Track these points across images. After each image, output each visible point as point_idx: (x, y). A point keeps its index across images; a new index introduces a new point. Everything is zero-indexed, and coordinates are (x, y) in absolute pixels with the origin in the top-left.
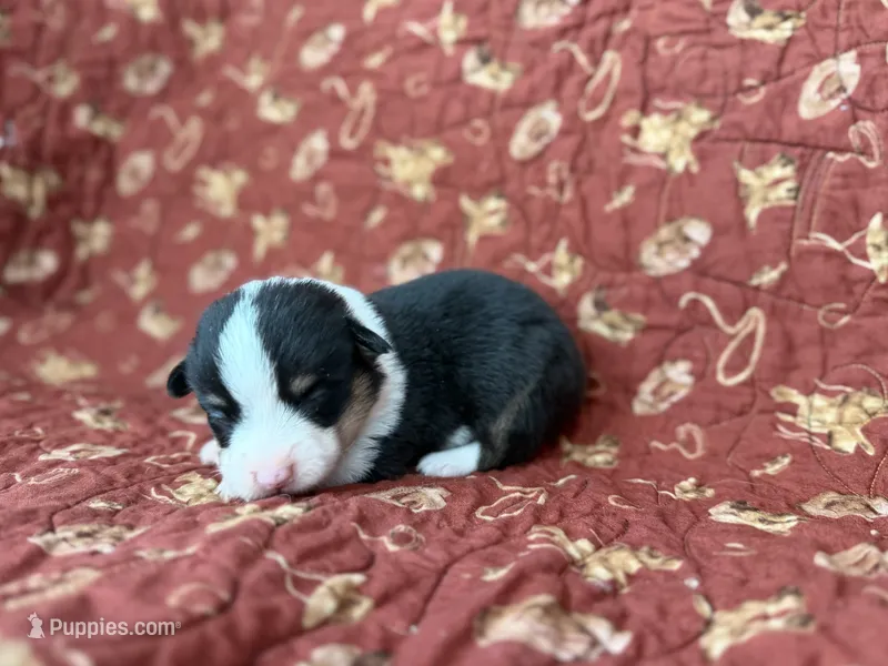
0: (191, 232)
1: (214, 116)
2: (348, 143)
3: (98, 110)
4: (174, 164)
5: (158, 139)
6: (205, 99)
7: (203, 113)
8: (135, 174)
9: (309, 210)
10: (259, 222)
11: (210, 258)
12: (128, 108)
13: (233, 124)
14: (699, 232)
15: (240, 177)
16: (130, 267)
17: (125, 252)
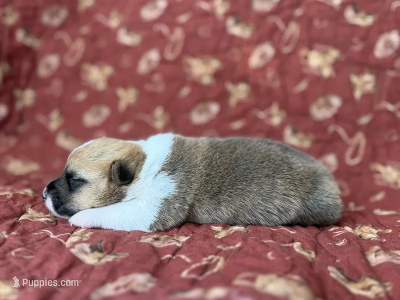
0: (81, 96)
1: (91, 40)
2: (170, 56)
3: (28, 32)
4: (71, 62)
5: (60, 49)
6: (85, 30)
7: (84, 37)
8: (48, 66)
9: (149, 87)
10: (121, 92)
11: (94, 109)
12: (43, 32)
13: (102, 43)
14: (336, 101)
15: (108, 70)
16: (47, 113)
17: (44, 105)
